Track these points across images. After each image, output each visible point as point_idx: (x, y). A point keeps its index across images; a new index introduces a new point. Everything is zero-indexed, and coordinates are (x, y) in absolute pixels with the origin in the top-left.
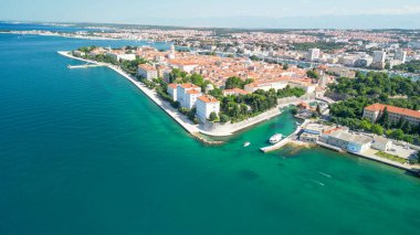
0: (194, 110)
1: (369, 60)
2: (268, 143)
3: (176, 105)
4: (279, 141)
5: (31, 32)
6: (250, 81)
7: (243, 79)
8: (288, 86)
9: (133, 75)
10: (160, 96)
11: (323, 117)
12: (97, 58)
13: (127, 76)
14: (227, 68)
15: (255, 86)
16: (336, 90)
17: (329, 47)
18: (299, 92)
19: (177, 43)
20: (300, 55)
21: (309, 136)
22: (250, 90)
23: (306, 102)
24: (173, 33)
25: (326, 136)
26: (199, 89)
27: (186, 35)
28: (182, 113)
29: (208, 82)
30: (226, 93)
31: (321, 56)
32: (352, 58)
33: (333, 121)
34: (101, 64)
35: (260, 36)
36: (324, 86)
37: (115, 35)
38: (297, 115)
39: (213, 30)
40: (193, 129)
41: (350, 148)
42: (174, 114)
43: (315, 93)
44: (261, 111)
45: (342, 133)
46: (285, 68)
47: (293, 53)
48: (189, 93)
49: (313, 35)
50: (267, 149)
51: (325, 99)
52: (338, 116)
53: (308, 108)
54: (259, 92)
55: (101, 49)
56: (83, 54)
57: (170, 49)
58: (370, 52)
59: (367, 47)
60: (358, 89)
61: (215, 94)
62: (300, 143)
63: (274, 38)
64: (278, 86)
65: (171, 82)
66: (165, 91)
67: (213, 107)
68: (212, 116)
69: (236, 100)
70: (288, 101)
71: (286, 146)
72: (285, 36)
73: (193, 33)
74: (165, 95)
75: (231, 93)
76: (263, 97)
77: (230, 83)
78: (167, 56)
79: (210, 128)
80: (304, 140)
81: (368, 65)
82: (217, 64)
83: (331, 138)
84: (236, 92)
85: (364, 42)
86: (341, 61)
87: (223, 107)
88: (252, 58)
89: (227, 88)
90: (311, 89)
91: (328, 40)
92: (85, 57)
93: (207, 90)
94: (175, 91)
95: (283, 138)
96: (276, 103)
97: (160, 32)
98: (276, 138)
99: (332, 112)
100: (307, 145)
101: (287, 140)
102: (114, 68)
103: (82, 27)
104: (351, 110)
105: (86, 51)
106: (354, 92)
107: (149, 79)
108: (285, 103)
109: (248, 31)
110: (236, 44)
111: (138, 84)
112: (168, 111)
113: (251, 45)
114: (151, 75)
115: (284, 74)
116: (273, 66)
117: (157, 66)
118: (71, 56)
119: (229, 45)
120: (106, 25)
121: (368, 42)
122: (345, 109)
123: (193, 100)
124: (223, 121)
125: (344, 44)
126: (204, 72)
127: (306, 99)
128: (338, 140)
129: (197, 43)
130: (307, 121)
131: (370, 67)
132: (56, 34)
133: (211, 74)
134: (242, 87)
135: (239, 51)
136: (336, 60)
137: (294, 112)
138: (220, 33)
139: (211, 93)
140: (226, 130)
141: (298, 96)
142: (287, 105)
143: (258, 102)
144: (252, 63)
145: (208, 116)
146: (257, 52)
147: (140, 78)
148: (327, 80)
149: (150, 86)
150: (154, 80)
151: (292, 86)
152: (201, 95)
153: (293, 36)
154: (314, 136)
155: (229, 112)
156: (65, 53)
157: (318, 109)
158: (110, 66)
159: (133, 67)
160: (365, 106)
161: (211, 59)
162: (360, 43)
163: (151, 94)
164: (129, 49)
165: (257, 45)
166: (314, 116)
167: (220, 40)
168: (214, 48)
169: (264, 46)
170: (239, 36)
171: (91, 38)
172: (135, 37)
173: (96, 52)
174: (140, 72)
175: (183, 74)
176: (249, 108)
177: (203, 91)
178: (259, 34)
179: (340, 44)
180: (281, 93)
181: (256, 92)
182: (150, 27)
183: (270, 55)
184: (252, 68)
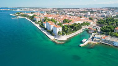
0: (52, 31)
1: (106, 15)
3: (46, 29)
4: (86, 42)
5: (3, 10)
6: (71, 21)
7: (69, 20)
8: (84, 22)
9: (32, 20)
10: (40, 26)
11: (98, 32)
12: (22, 16)
13: (30, 21)
14: (62, 17)
15: (73, 22)
16: (100, 23)
17: (92, 12)
19: (46, 11)
20: (84, 14)
21: (97, 40)
22: (71, 24)
23: (91, 27)
24: (46, 9)
25: (104, 39)
26: (54, 23)
27: (49, 10)
28: (48, 32)
29: (57, 21)
30: (63, 25)
31: (90, 14)
33: (103, 33)
34: (23, 17)
35: (71, 10)
36: (95, 22)
37: (29, 10)
38: (89, 32)
39: (57, 8)
40: (52, 37)
41: (114, 44)
42: (45, 32)
43: (93, 24)
44: (76, 30)
45: (109, 38)
46: (81, 17)
47: (82, 14)
48: (50, 25)
49: (86, 9)
50: (81, 45)
51: (96, 26)
53: (92, 29)
54: (75, 24)
55: (23, 13)
56: (17, 14)
57: (44, 13)
62: (93, 42)
63: (75, 10)
64: (81, 22)
65: (44, 21)
66: (42, 25)
67: (59, 29)
68: (59, 33)
69: (67, 27)
70: (84, 27)
72: (78, 10)
73: (51, 9)
74: (42, 26)
75: (65, 24)
76: (77, 26)
77: (65, 21)
78: (43, 15)
79: (59, 37)
80: (95, 41)
82: (59, 16)
83: (106, 40)
84: (67, 24)
85: (101, 11)
86: (97, 16)
87: (63, 29)
88: (70, 15)
89: (63, 23)
91: (91, 10)
92: (18, 15)
93: (57, 23)
94: (45, 24)
95: (87, 40)
96: (81, 27)
97: (42, 9)
98: (84, 40)
99: (102, 30)
100: (96, 43)
101: (88, 41)
102: (26, 18)
103: (19, 8)
104: (109, 29)
105: (18, 14)
106: (107, 23)
107: (37, 21)
109: (67, 9)
110: (64, 12)
111: (33, 23)
112: (43, 31)
113: (69, 12)
114: (38, 20)
115: (81, 19)
116: (77, 17)
117: (40, 17)
119: (62, 12)
120: (26, 8)
121: (102, 11)
122: (107, 29)
123: (52, 27)
124: (63, 34)
125: (96, 11)
126: (55, 19)
128: (109, 41)
129: (53, 12)
130: (93, 34)
131: (106, 17)
132: (11, 10)
133: (57, 19)
134: (69, 23)
135: (65, 14)
136: (95, 15)
137: (87, 31)
138: (59, 9)
139: (58, 24)
140: (65, 38)
141: (88, 25)
143: (75, 28)
145: (57, 32)
147: (34, 21)
148: (96, 20)
149: (37, 23)
150: (39, 21)
152: (55, 25)
153: (80, 10)
154: (98, 40)
155: (65, 31)
156: (12, 15)
157: (97, 29)
158: (25, 18)
159: (32, 18)
160: (115, 28)
161: (57, 15)
162: (100, 11)
163: (37, 26)
164: (32, 13)
165: (71, 12)
166: (95, 32)
167: (60, 11)
168: (58, 13)
169: (73, 12)
170: (65, 10)
171: (21, 11)
172: (34, 10)
173: (21, 14)
174: (34, 19)
175: (48, 19)
176: (72, 30)
177: (55, 24)
178: (71, 9)
179: (94, 11)
180: (82, 24)
181: (74, 24)
182: (39, 8)
183: (75, 14)
184: (71, 17)
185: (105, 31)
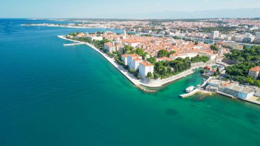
0: (138, 71)
1: (253, 38)
2: (185, 92)
3: (126, 68)
4: (192, 91)
5: (43, 25)
6: (173, 52)
7: (169, 51)
8: (198, 55)
9: (101, 49)
10: (117, 62)
11: (222, 75)
12: (80, 39)
13: (97, 50)
14: (158, 44)
15: (177, 55)
16: (230, 58)
17: (226, 30)
18: (205, 59)
19: (127, 29)
20: (206, 35)
21: (212, 88)
22: (173, 58)
23: (210, 66)
24: (125, 23)
25: (223, 87)
26: (141, 58)
27: (133, 24)
28: (130, 72)
29: (146, 53)
30: (157, 60)
31: (220, 36)
32: (241, 37)
33: (228, 78)
34: (82, 43)
35: (180, 24)
36: (222, 55)
37: (91, 25)
38: (204, 74)
39: (150, 20)
40: (137, 82)
41: (240, 96)
42: (125, 73)
43: (216, 60)
44: (180, 71)
45: (234, 86)
46: (196, 44)
47: (201, 34)
48: (134, 60)
49: (215, 22)
50: (184, 96)
51: (223, 63)
52: (231, 75)
53: (211, 69)
54: (179, 59)
55: (83, 34)
56: (72, 37)
57: (123, 33)
58: (253, 33)
59: (251, 29)
60: (245, 57)
61: (151, 60)
62: (206, 92)
63: (189, 25)
64: (192, 55)
65: (124, 53)
66: (120, 59)
67: (150, 69)
68: (149, 75)
69: (164, 64)
70: (198, 65)
71: (197, 94)
72: (196, 24)
73: (137, 23)
74: (120, 61)
75: (161, 60)
76: (181, 63)
77: (160, 54)
78: (121, 38)
79: (148, 82)
80: (208, 90)
81: (252, 41)
82: (152, 42)
83: (227, 89)
84: (164, 59)
85: (249, 26)
86: (233, 39)
87: (156, 69)
88: (175, 38)
89: (158, 57)
90: (213, 57)
91: (224, 25)
92: (73, 39)
93: (146, 58)
94: (126, 59)
95: (194, 89)
96: (190, 66)
97: (117, 23)
98: (190, 88)
99: (227, 72)
100: (210, 93)
101: (197, 90)
102: (90, 45)
103: (71, 21)
104: (240, 71)
105: (74, 35)
106: (243, 59)
107: (111, 52)
108: (196, 66)
109: (172, 21)
110: (164, 29)
111: (104, 55)
112: (122, 71)
113: (174, 29)
114: (112, 49)
115: (195, 47)
116: (188, 42)
117: (115, 44)
118: (65, 38)
119: (160, 30)
120: (85, 19)
121: (252, 26)
122: (236, 70)
123: (137, 65)
124: (155, 78)
125: (235, 28)
126: (144, 47)
127: (210, 63)
128: (231, 90)
129: (140, 29)
130: (210, 78)
131: (253, 43)
132: (57, 26)
133: (148, 48)
134: (168, 56)
135: (166, 33)
136: (230, 38)
137: (202, 72)
138: (154, 22)
139: (148, 60)
140: (158, 83)
141: (204, 62)
142: (197, 67)
143: (178, 66)
144: (174, 41)
145: (146, 74)
146: (178, 34)
147: (105, 51)
148: (224, 51)
149: (111, 56)
150: (113, 52)
151: (201, 55)
152: (142, 61)
153: (201, 23)
154: (215, 88)
155: (159, 72)
156: (61, 37)
157: (218, 70)
158: (88, 44)
159: (101, 44)
160: (250, 68)
161: (149, 39)
162: (247, 27)
163: (112, 61)
164: (99, 34)
165: (178, 29)
166: (215, 75)
167: (155, 27)
168: (150, 31)
169: (182, 30)
170: (166, 24)
171: (77, 27)
172: (102, 26)
173: (80, 36)
174: (105, 48)
175: (131, 49)
176: (172, 69)
177: (143, 59)
178: (179, 22)
179: (232, 27)
180: (193, 60)
181: (177, 59)
182: (111, 20)
183: (187, 35)
184: (174, 44)
185: (231, 74)
